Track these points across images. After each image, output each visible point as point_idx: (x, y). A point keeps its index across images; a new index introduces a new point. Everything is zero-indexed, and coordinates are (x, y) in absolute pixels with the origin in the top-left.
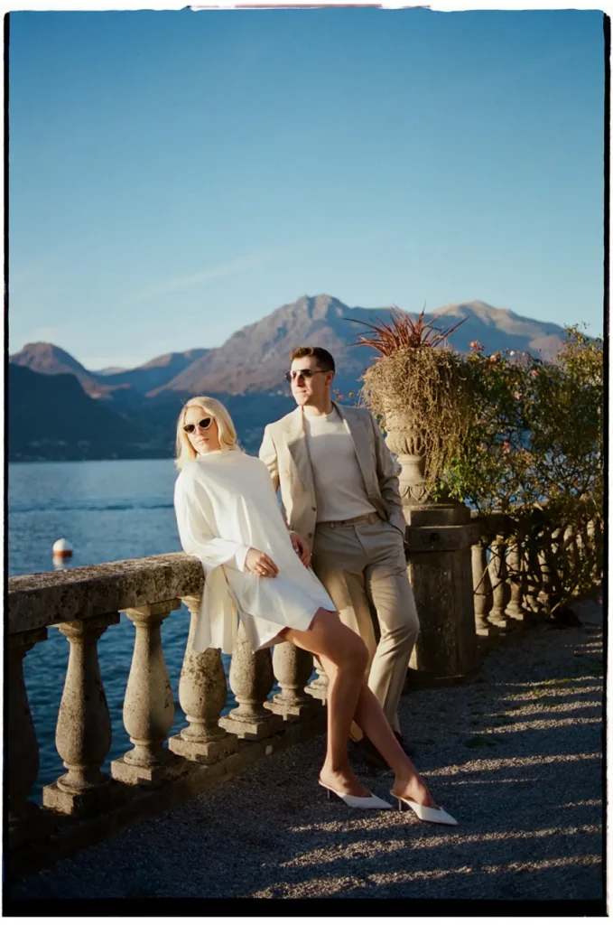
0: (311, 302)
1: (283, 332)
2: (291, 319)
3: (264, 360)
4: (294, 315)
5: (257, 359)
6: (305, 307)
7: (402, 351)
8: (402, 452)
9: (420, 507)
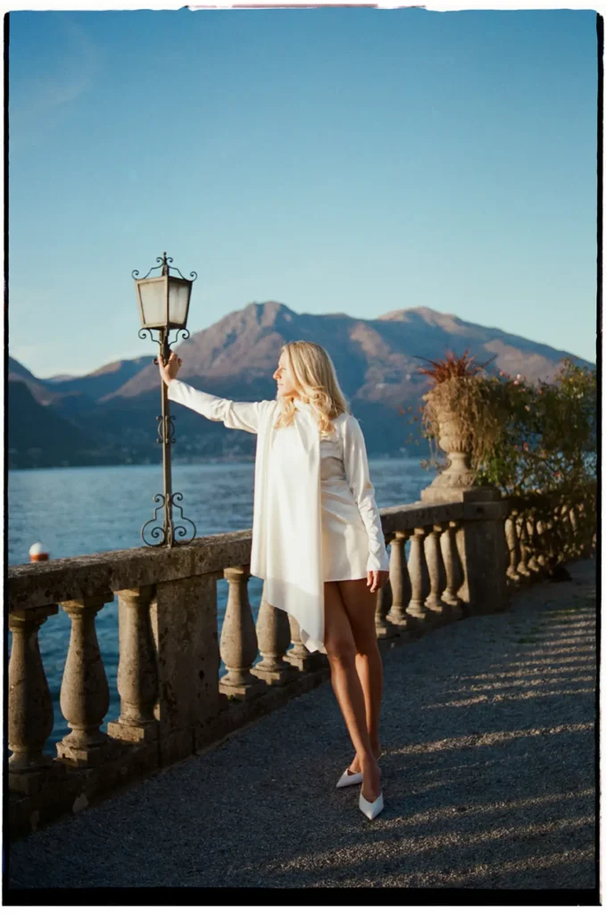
0: (260, 308)
1: (232, 338)
2: (240, 325)
3: (214, 365)
4: (244, 321)
5: (206, 364)
6: (254, 313)
7: (453, 379)
8: (452, 451)
9: (469, 489)
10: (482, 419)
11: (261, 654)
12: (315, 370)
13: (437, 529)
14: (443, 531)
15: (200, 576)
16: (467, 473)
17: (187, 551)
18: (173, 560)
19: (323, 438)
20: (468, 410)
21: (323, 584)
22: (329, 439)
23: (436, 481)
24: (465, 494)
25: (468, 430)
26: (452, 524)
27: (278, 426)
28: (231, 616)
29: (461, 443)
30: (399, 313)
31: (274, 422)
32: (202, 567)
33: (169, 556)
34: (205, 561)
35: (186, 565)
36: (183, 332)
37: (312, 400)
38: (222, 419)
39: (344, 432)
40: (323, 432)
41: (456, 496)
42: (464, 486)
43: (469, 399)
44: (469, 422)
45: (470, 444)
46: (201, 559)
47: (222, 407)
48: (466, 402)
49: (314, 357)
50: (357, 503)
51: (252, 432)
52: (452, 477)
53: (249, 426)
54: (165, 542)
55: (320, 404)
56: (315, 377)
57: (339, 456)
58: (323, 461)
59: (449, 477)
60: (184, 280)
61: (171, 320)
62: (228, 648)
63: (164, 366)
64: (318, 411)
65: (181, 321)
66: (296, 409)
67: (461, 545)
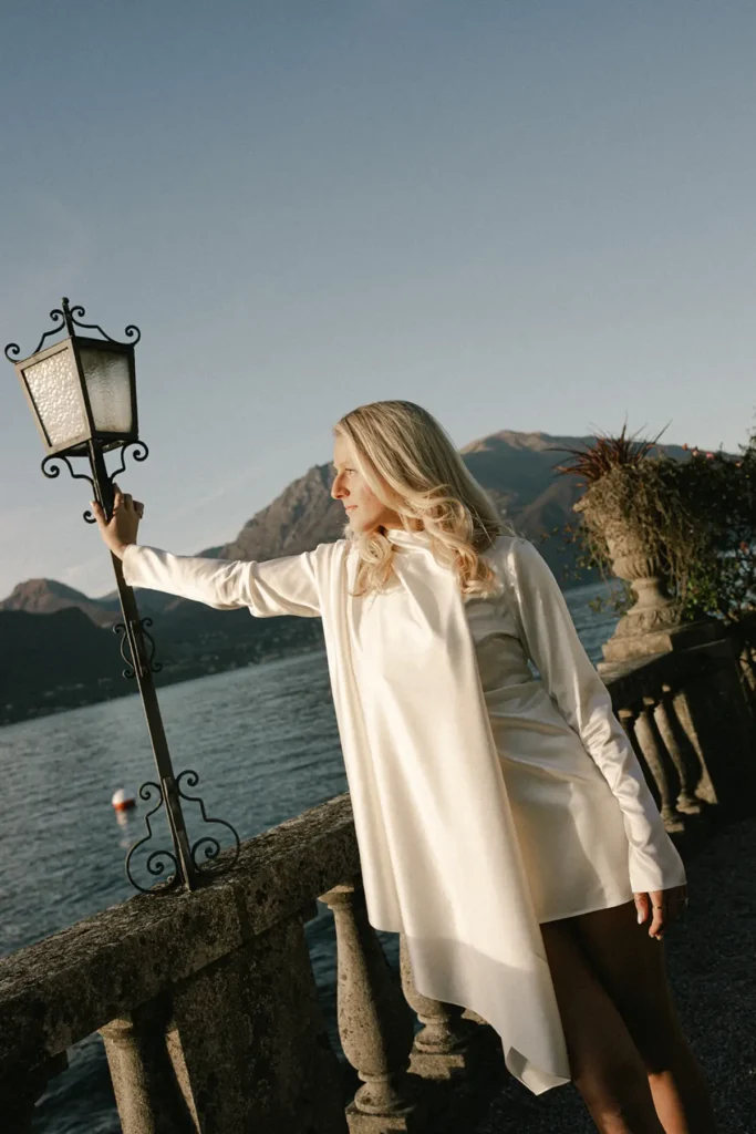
0: (324, 470)
1: (299, 510)
2: (305, 494)
3: (286, 544)
4: (309, 489)
5: (278, 545)
6: (318, 478)
7: (616, 469)
8: (634, 578)
9: (677, 629)
10: (674, 518)
11: (421, 1019)
12: (416, 453)
13: (648, 702)
14: (656, 705)
15: (265, 934)
16: (668, 606)
17: (228, 893)
18: (197, 925)
19: (469, 597)
20: (652, 511)
21: (537, 930)
22: (485, 595)
23: (620, 628)
24: (673, 638)
25: (657, 540)
26: (666, 689)
27: (362, 590)
28: (349, 974)
29: (648, 562)
30: (478, 444)
31: (351, 585)
32: (265, 915)
33: (186, 918)
34: (270, 900)
35: (228, 924)
36: (133, 447)
37: (428, 521)
38: (242, 603)
39: (513, 573)
40: (471, 583)
41: (660, 643)
42: (669, 626)
43: (648, 493)
44: (655, 528)
45: (664, 561)
46: (261, 898)
47: (235, 578)
48: (645, 498)
49: (407, 428)
50: (574, 729)
51: (309, 615)
52: (645, 615)
53: (299, 604)
54: (178, 880)
55: (448, 526)
56: (421, 469)
57: (511, 631)
58: (478, 646)
59: (641, 617)
60: (111, 342)
61: (99, 426)
62: (356, 1041)
63: (107, 522)
64: (446, 540)
65: (123, 425)
66: (394, 548)
67: (684, 717)
